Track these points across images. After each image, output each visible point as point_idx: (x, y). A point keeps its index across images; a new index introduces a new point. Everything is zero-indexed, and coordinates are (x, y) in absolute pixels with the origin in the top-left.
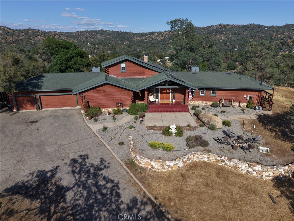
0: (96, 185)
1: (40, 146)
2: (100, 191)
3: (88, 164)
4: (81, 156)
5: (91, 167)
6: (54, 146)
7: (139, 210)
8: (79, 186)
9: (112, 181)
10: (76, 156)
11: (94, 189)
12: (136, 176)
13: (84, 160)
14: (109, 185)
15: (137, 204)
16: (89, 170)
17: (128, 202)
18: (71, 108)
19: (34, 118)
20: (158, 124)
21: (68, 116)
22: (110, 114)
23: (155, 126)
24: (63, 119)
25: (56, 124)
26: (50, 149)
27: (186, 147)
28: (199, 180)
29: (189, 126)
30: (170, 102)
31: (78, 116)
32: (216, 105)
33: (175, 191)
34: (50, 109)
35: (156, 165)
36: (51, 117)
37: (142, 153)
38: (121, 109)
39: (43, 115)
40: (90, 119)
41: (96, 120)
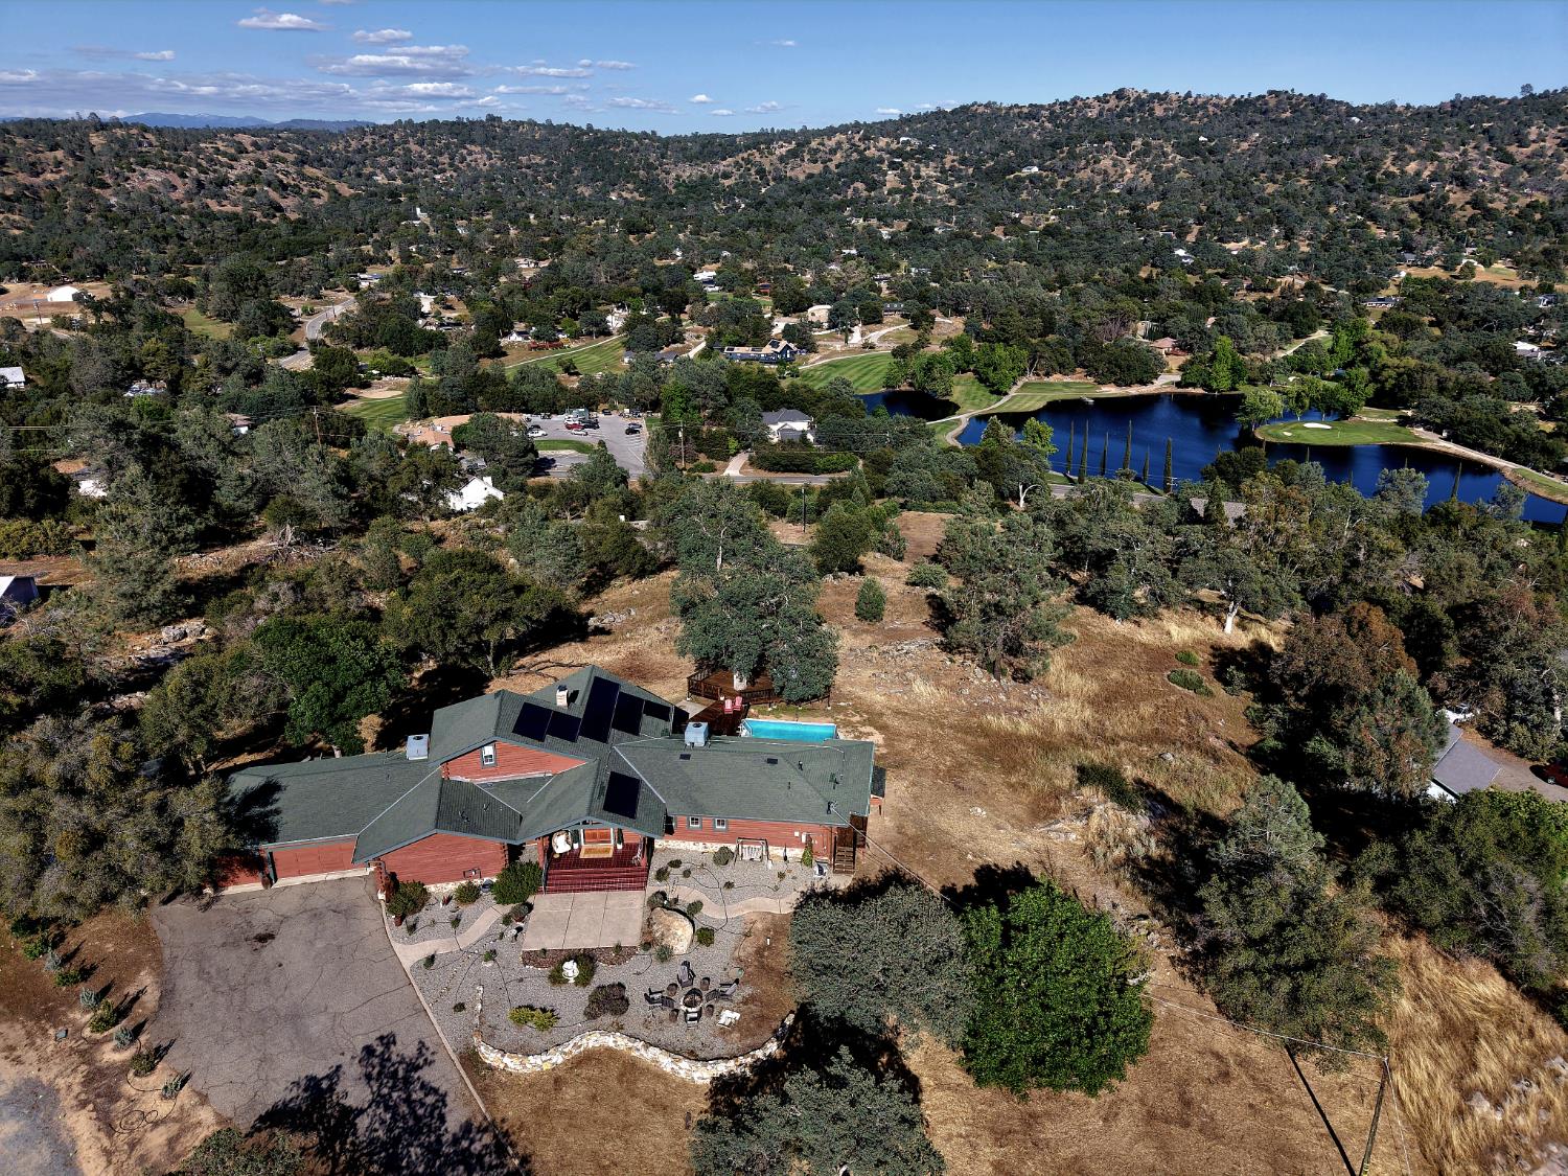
1: (295, 1017)
2: (412, 1112)
3: (394, 1058)
4: (381, 1039)
5: (400, 1063)
6: (323, 1018)
7: (472, 1142)
8: (378, 1107)
9: (436, 1092)
10: (372, 1041)
11: (403, 1109)
12: (474, 1084)
13: (387, 1047)
14: (430, 1100)
15: (470, 1132)
18: (350, 874)
19: (262, 920)
20: (552, 943)
21: (345, 912)
22: (449, 899)
23: (544, 951)
24: (332, 922)
25: (319, 945)
26: (316, 1026)
27: (582, 1017)
28: (583, 1089)
29: (618, 948)
30: (608, 849)
31: (369, 912)
32: (723, 858)
33: (535, 1112)
34: (297, 880)
35: (512, 1063)
36: (305, 916)
37: (492, 1036)
38: (477, 882)
39: (284, 910)
40: (399, 924)
41: (412, 929)
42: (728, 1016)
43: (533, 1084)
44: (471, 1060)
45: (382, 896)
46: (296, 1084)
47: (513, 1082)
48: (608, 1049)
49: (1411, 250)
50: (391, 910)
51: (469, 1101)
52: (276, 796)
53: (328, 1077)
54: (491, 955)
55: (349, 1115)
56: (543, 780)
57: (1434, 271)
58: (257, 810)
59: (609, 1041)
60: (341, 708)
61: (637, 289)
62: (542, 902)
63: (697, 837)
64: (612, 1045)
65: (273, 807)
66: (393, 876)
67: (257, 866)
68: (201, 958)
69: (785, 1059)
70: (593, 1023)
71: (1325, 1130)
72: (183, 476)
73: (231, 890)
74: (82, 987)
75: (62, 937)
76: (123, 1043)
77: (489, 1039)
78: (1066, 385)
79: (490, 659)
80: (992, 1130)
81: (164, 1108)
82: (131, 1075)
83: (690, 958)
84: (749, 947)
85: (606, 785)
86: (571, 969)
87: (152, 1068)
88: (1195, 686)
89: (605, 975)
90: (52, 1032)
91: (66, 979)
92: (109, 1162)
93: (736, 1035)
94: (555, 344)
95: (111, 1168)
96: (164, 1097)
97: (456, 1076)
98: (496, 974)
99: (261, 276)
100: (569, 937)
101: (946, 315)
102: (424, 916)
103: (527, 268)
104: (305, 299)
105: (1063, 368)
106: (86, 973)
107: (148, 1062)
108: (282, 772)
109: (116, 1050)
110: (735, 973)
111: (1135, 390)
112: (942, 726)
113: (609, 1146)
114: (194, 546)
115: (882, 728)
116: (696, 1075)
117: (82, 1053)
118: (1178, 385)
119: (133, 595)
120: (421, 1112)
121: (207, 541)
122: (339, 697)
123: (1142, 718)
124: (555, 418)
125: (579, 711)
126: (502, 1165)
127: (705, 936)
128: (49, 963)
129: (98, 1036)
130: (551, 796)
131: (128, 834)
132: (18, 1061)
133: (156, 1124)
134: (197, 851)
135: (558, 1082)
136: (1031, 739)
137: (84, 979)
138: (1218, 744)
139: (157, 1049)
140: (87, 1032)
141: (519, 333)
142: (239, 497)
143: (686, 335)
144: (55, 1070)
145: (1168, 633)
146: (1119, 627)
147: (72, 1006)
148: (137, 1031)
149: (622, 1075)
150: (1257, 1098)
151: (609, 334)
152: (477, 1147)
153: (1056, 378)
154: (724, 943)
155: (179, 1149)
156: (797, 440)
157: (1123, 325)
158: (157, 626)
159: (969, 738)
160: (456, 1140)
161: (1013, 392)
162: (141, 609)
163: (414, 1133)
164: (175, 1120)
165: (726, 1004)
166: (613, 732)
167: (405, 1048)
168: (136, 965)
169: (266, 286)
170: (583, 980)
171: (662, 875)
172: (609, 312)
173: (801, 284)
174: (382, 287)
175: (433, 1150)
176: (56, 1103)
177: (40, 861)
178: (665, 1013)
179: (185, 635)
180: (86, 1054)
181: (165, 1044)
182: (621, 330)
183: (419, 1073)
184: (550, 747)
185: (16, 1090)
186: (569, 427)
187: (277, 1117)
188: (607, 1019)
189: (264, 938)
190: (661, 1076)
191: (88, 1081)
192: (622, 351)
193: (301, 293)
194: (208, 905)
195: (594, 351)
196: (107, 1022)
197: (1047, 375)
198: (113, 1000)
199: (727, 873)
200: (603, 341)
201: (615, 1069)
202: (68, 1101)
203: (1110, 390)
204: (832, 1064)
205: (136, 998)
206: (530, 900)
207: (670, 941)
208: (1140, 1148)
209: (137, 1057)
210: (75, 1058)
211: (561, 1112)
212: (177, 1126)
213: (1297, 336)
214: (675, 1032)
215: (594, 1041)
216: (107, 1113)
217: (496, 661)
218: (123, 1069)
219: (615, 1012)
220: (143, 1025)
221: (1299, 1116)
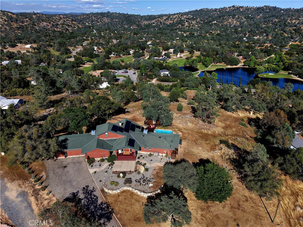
0: (91, 198)
1: (70, 181)
2: (92, 200)
3: (89, 190)
4: (86, 186)
5: (90, 191)
6: (76, 182)
7: (103, 206)
8: (85, 198)
9: (96, 196)
10: (84, 186)
11: (90, 199)
12: (103, 195)
13: (87, 188)
14: (95, 198)
15: (102, 204)
16: (89, 192)
17: (100, 203)
18: (81, 156)
19: (65, 164)
20: (118, 170)
21: (80, 163)
22: (99, 161)
23: (116, 171)
24: (77, 164)
25: (75, 168)
26: (74, 183)
27: (123, 184)
28: (123, 197)
29: (130, 171)
30: (129, 153)
31: (84, 163)
32: (150, 155)
33: (114, 201)
34: (71, 157)
35: (110, 192)
36: (72, 163)
37: (107, 187)
38: (104, 158)
39: (69, 162)
40: (90, 165)
41: (92, 166)
42: (151, 185)
43: (114, 196)
44: (103, 191)
45: (86, 160)
46: (71, 194)
47: (110, 195)
48: (128, 190)
49: (292, 38)
50: (88, 163)
51: (102, 198)
52: (67, 141)
53: (76, 193)
54: (107, 172)
55: (80, 200)
56: (117, 139)
57: (297, 43)
58: (64, 143)
59: (128, 188)
60: (79, 125)
61: (136, 46)
62: (116, 162)
63: (145, 151)
64: (129, 189)
65: (67, 143)
66: (89, 156)
67: (64, 154)
68: (53, 170)
69: (161, 193)
70: (125, 185)
71: (267, 212)
72: (50, 81)
73: (59, 158)
74: (32, 174)
75: (29, 165)
76: (40, 185)
77: (106, 187)
78: (220, 65)
79: (107, 116)
80: (201, 208)
81: (47, 197)
82: (41, 191)
83: (144, 174)
84: (155, 172)
85: (128, 141)
86: (121, 175)
87: (45, 190)
88: (244, 125)
89: (128, 176)
90: (27, 182)
91: (29, 173)
92: (37, 206)
93: (152, 188)
94: (120, 56)
95: (38, 207)
96: (47, 195)
97: (100, 194)
98: (107, 175)
99: (65, 43)
100: (121, 169)
101: (197, 51)
102: (94, 164)
103: (115, 41)
104: (73, 47)
105: (220, 62)
106: (33, 172)
107: (44, 188)
108: (68, 137)
109: (38, 186)
110: (152, 177)
111: (234, 67)
112: (193, 132)
113: (128, 208)
114: (52, 94)
115: (182, 132)
116: (144, 196)
117: (32, 186)
118: (243, 66)
119: (41, 103)
120: (93, 200)
121: (55, 93)
122: (79, 123)
123: (233, 131)
124: (120, 71)
125: (123, 127)
126: (108, 210)
127: (147, 170)
128: (26, 170)
129: (35, 183)
130: (118, 142)
131: (40, 147)
132: (21, 187)
133: (46, 200)
134: (53, 150)
135: (119, 196)
136: (211, 135)
137: (33, 173)
138: (248, 137)
139: (46, 186)
140: (33, 183)
141: (113, 54)
142: (61, 85)
143: (145, 55)
144: (28, 189)
145: (239, 115)
146: (229, 113)
147: (30, 178)
148: (42, 183)
149: (131, 195)
150: (253, 205)
151: (130, 55)
152: (103, 207)
153: (218, 64)
154: (150, 171)
155: (49, 204)
156: (166, 76)
157: (232, 53)
158: (46, 109)
159: (199, 134)
160: (100, 205)
161: (209, 67)
162: (43, 106)
163: (92, 204)
164: (49, 199)
165: (150, 182)
166: (130, 131)
167: (91, 188)
168: (42, 171)
169: (66, 45)
170: (124, 177)
171: (139, 158)
172: (130, 50)
173: (168, 45)
174: (87, 45)
175: (95, 207)
176: (28, 195)
177: (25, 151)
178: (139, 184)
179: (51, 111)
180: (33, 187)
181: (47, 185)
182: (133, 54)
183: (93, 193)
184: (118, 133)
185: (20, 193)
186: (122, 73)
187: (67, 200)
188: (128, 184)
189: (65, 167)
190: (138, 195)
191: (33, 191)
192: (133, 58)
193: (72, 46)
194: (55, 161)
195: (127, 58)
196: (37, 181)
197: (217, 63)
198: (38, 177)
199: (151, 158)
200: (129, 56)
201: (129, 194)
202: (30, 195)
203: (229, 67)
204: (170, 194)
205: (42, 177)
206: (114, 162)
207: (140, 170)
208: (230, 213)
209: (42, 188)
210: (31, 187)
211: (119, 201)
212: (49, 200)
213: (268, 56)
214: (140, 187)
215: (126, 188)
216: (37, 197)
217: (108, 117)
218: (39, 190)
219: (129, 183)
220: (43, 182)
221: (261, 209)
